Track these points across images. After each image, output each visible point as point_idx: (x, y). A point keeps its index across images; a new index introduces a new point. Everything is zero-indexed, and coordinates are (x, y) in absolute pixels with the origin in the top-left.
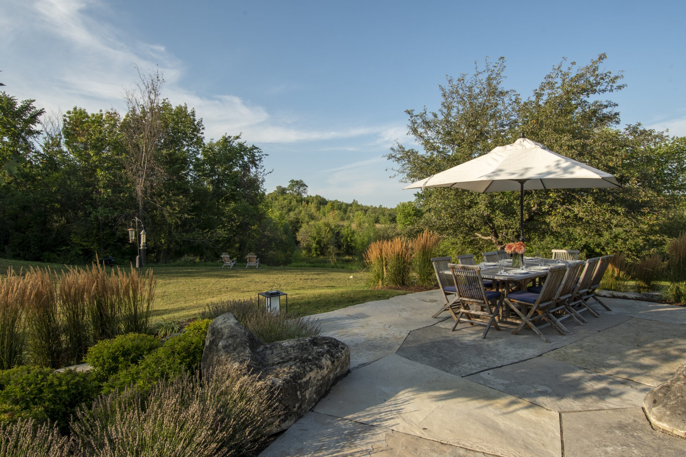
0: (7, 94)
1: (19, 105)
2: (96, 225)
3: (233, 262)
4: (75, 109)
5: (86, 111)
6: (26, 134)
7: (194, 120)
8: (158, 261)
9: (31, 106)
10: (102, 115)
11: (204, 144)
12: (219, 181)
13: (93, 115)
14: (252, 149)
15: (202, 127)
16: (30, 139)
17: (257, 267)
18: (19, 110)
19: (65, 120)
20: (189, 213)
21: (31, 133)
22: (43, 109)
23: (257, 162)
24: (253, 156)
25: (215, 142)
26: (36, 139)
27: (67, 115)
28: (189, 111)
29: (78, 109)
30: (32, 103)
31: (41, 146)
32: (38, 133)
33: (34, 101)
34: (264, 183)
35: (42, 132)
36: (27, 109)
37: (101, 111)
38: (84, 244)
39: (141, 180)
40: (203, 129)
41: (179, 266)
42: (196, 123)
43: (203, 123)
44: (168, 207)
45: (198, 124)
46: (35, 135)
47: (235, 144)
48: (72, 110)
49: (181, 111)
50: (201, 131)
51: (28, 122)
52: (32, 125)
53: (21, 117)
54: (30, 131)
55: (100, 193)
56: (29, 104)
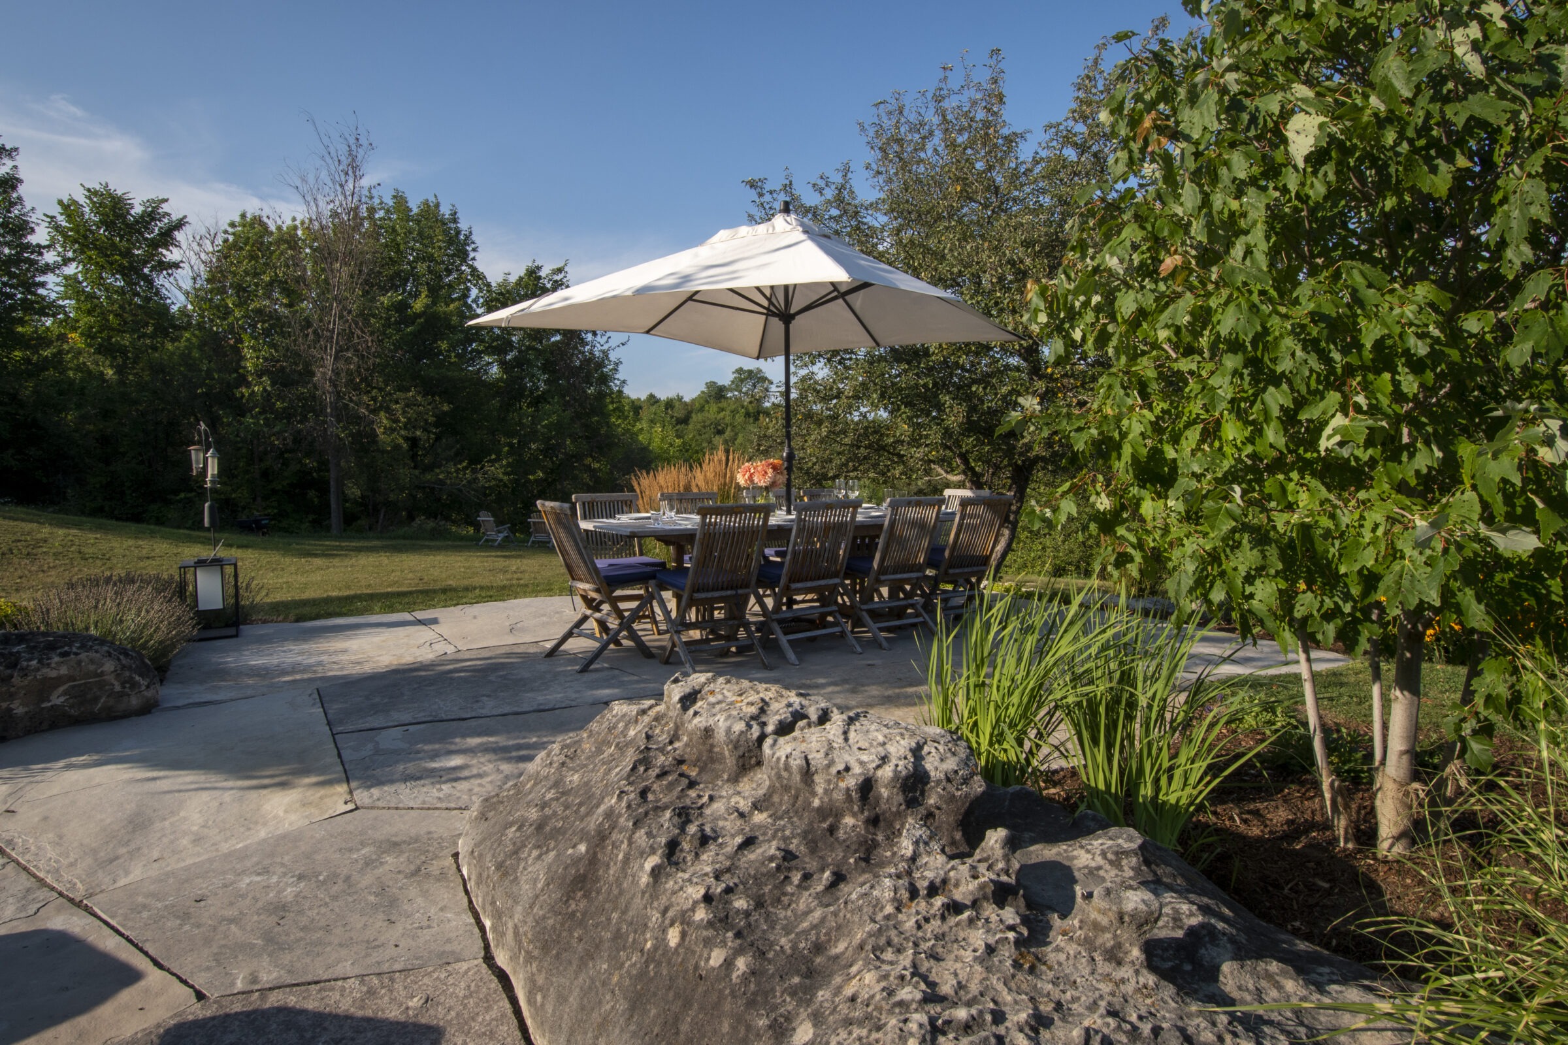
0: (111, 187)
1: (138, 210)
3: (503, 531)
4: (243, 216)
5: (266, 221)
6: (153, 269)
7: (458, 232)
9: (160, 211)
10: (296, 227)
11: (489, 285)
12: (519, 362)
13: (279, 228)
15: (472, 245)
16: (161, 281)
18: (137, 222)
19: (225, 241)
20: (429, 427)
21: (162, 266)
22: (185, 217)
25: (513, 279)
26: (172, 279)
27: (230, 230)
28: (445, 211)
29: (249, 216)
30: (163, 205)
31: (185, 294)
32: (176, 265)
33: (166, 200)
34: (620, 368)
35: (182, 265)
36: (154, 219)
37: (293, 219)
39: (329, 361)
40: (474, 250)
41: (404, 538)
42: (461, 237)
43: (474, 237)
44: (383, 414)
45: (464, 240)
46: (169, 271)
47: (550, 285)
48: (237, 219)
49: (430, 212)
50: (472, 255)
51: (155, 244)
52: (164, 252)
53: (141, 234)
54: (161, 263)
55: (248, 385)
56: (157, 207)
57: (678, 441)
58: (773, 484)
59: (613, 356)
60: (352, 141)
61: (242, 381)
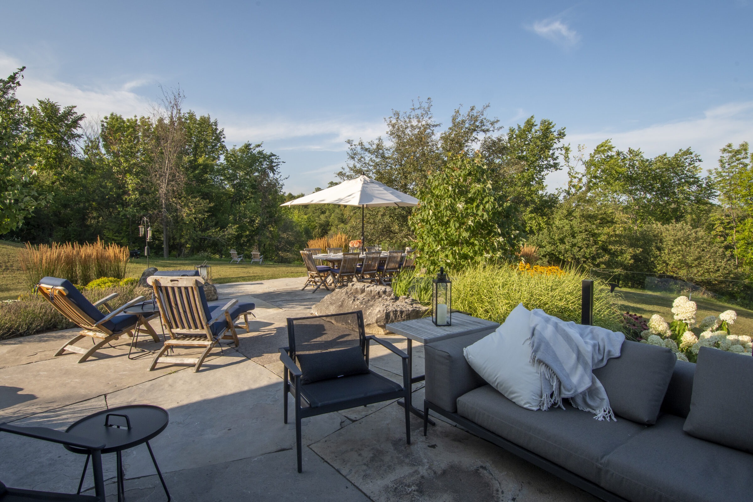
0: (51, 100)
1: (62, 111)
2: (125, 222)
3: (240, 257)
4: (112, 115)
5: (122, 117)
6: (69, 137)
7: (216, 129)
8: (179, 255)
9: (73, 111)
10: (137, 120)
11: (227, 150)
12: (240, 185)
13: (128, 120)
14: (271, 156)
15: (223, 136)
16: (72, 143)
17: (261, 262)
18: (62, 116)
19: (103, 125)
21: (73, 136)
22: (84, 114)
23: (275, 168)
24: (272, 162)
25: (237, 148)
26: (78, 142)
27: (105, 120)
28: (212, 120)
29: (114, 115)
30: (74, 109)
31: (82, 148)
32: (79, 136)
33: (75, 107)
34: (283, 187)
35: (82, 136)
36: (69, 115)
37: (135, 116)
38: (115, 238)
39: (164, 186)
40: (224, 138)
41: (196, 260)
42: (218, 132)
43: (224, 133)
44: (186, 208)
45: (220, 133)
46: (76, 139)
47: (255, 152)
48: (109, 116)
49: (205, 122)
50: (223, 140)
51: (69, 127)
52: (73, 130)
53: (64, 121)
54: (72, 135)
55: (129, 195)
56: (71, 110)
57: (306, 217)
58: (359, 246)
59: (281, 183)
60: (176, 94)
61: (126, 193)
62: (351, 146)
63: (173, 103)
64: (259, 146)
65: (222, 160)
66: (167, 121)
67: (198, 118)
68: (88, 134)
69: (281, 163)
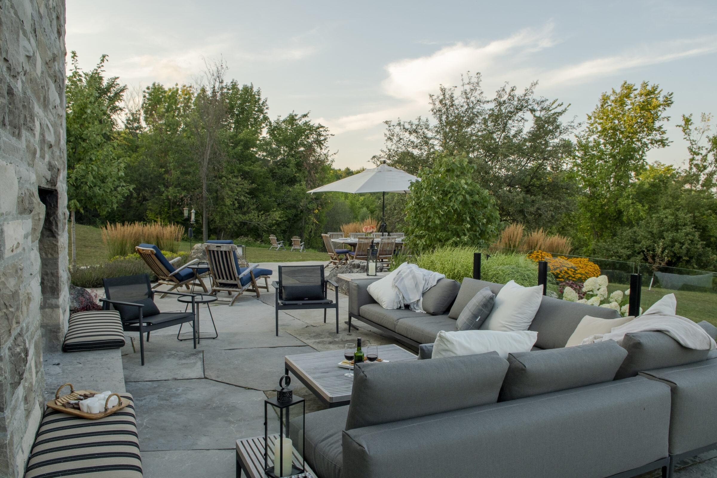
2: (167, 203)
3: (279, 244)
4: (154, 84)
5: (164, 87)
6: (111, 111)
7: (259, 99)
9: (115, 83)
10: (177, 90)
11: (270, 123)
13: (170, 90)
15: (266, 107)
16: (114, 116)
17: (301, 251)
18: (106, 88)
19: (145, 96)
20: (246, 195)
21: (115, 109)
22: (126, 85)
23: (323, 142)
24: (320, 135)
25: (282, 119)
26: (119, 116)
27: (147, 91)
28: (255, 90)
29: (156, 84)
30: (117, 80)
31: (123, 122)
32: (121, 109)
33: (118, 78)
34: (333, 163)
35: (124, 109)
36: (112, 87)
37: (177, 85)
39: (205, 164)
40: (267, 108)
42: (261, 102)
43: (267, 103)
45: (262, 104)
46: (118, 112)
47: (300, 123)
48: (151, 86)
49: (247, 90)
50: (266, 111)
51: (112, 100)
52: (116, 102)
53: (107, 94)
55: (171, 174)
56: (113, 82)
59: (330, 158)
60: (219, 66)
61: (168, 172)
62: (390, 126)
63: (215, 75)
64: (305, 116)
65: (265, 133)
66: (209, 93)
67: (240, 87)
68: (130, 107)
69: (330, 136)
